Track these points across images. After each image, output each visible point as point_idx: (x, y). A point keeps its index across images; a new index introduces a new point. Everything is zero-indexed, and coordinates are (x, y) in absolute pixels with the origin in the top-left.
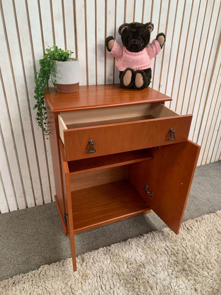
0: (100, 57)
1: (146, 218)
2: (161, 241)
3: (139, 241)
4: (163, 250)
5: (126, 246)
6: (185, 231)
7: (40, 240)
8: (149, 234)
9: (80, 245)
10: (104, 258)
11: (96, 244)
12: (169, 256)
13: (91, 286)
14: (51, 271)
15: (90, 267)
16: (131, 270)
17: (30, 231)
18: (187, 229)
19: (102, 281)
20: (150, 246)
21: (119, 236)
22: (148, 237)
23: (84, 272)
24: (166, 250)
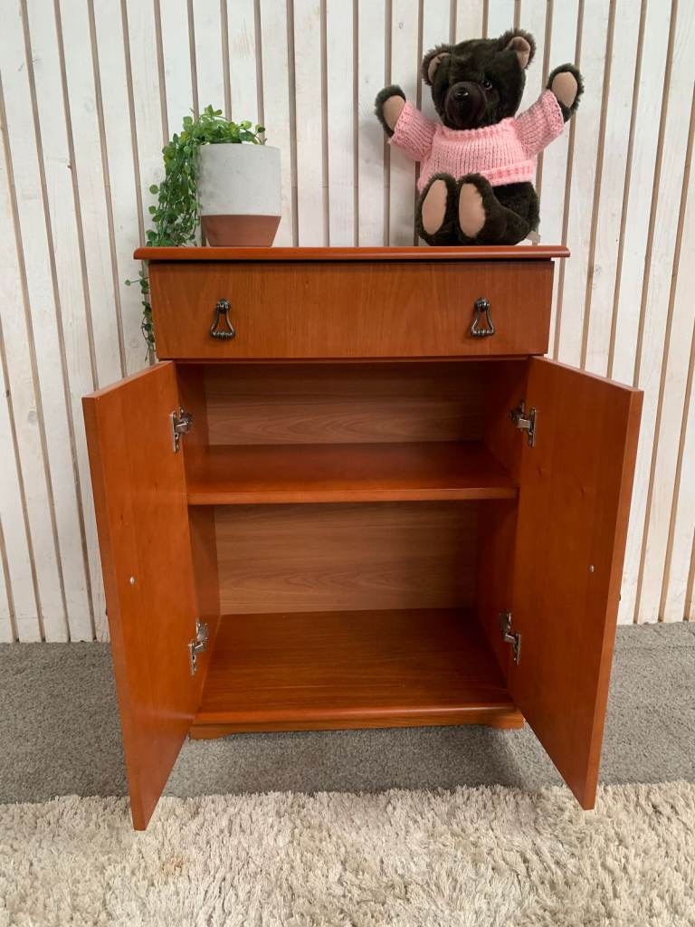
0: (367, 161)
1: (497, 741)
2: (518, 825)
3: (430, 803)
4: (514, 857)
5: (370, 810)
6: (641, 814)
7: (104, 731)
8: (477, 790)
9: (217, 772)
10: (272, 826)
11: (271, 781)
12: (527, 885)
13: (179, 902)
14: (78, 817)
15: (208, 843)
16: (350, 892)
17: (93, 701)
18: (650, 810)
19: (222, 896)
20: (463, 830)
21: (365, 776)
22: (468, 799)
23: (177, 850)
24: (526, 861)
